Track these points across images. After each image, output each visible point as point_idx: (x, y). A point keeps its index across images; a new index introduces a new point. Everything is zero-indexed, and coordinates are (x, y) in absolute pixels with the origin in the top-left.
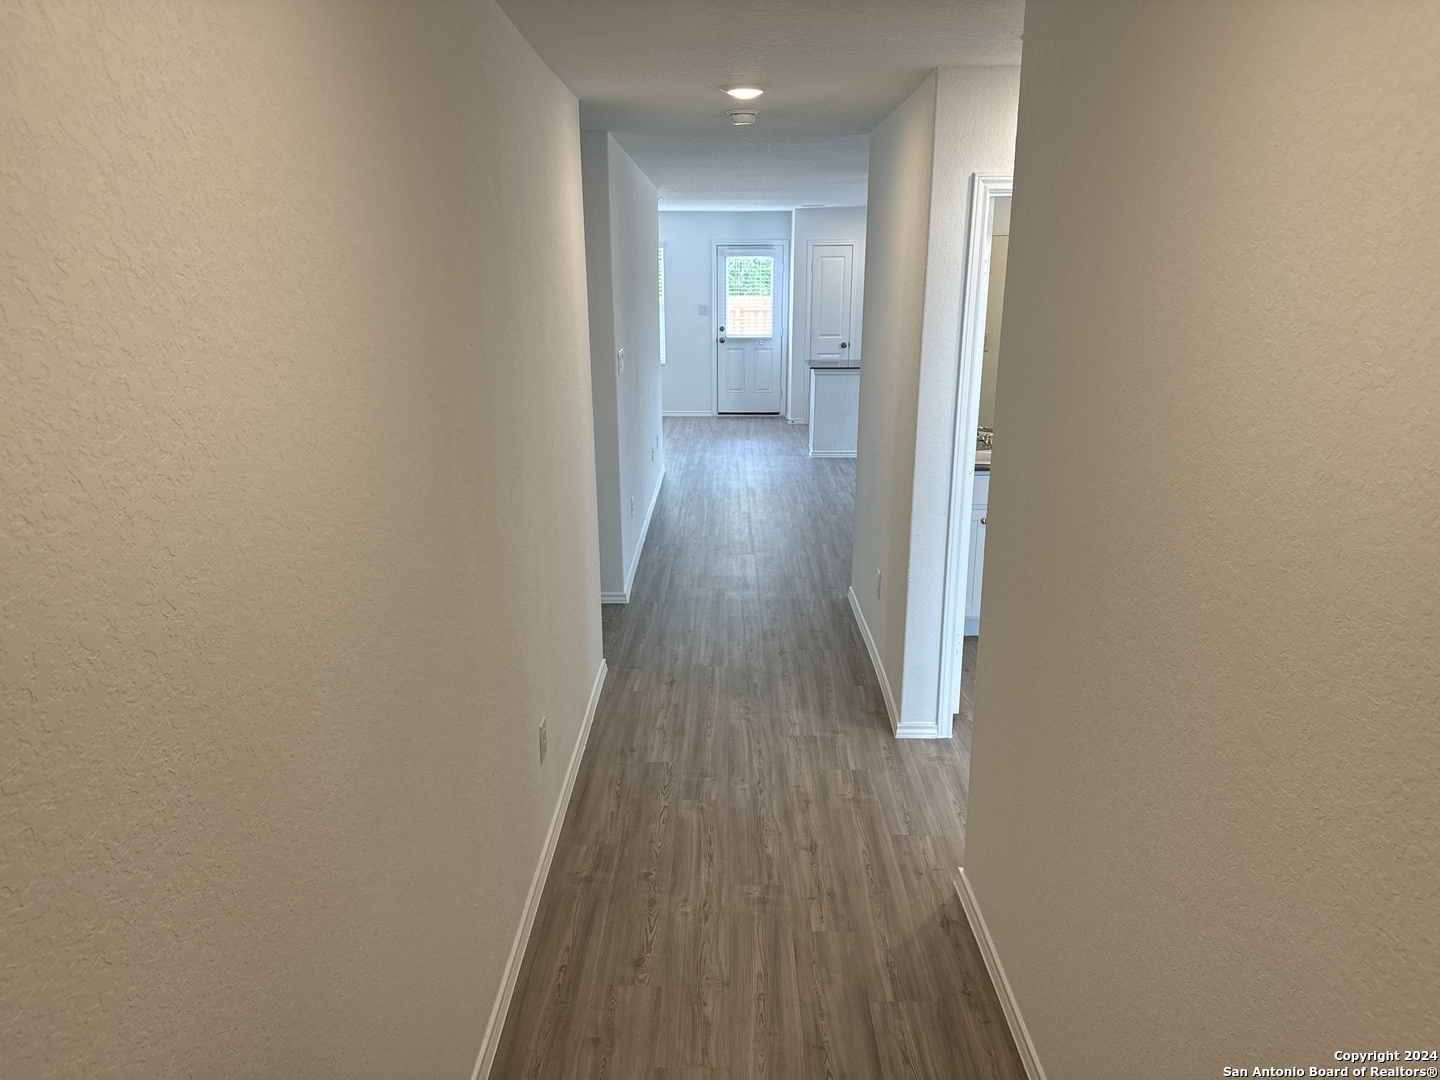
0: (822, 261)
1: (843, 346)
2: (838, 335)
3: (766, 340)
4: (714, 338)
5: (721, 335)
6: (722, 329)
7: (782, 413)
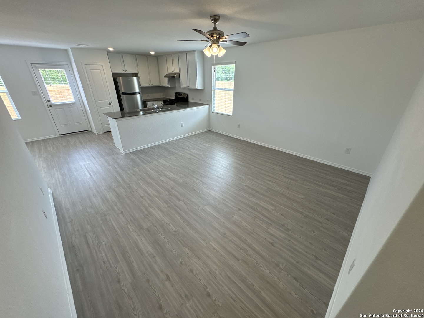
0: (91, 71)
1: (110, 104)
2: (106, 100)
3: (73, 104)
4: (46, 105)
5: (49, 103)
6: (49, 101)
7: (90, 130)
